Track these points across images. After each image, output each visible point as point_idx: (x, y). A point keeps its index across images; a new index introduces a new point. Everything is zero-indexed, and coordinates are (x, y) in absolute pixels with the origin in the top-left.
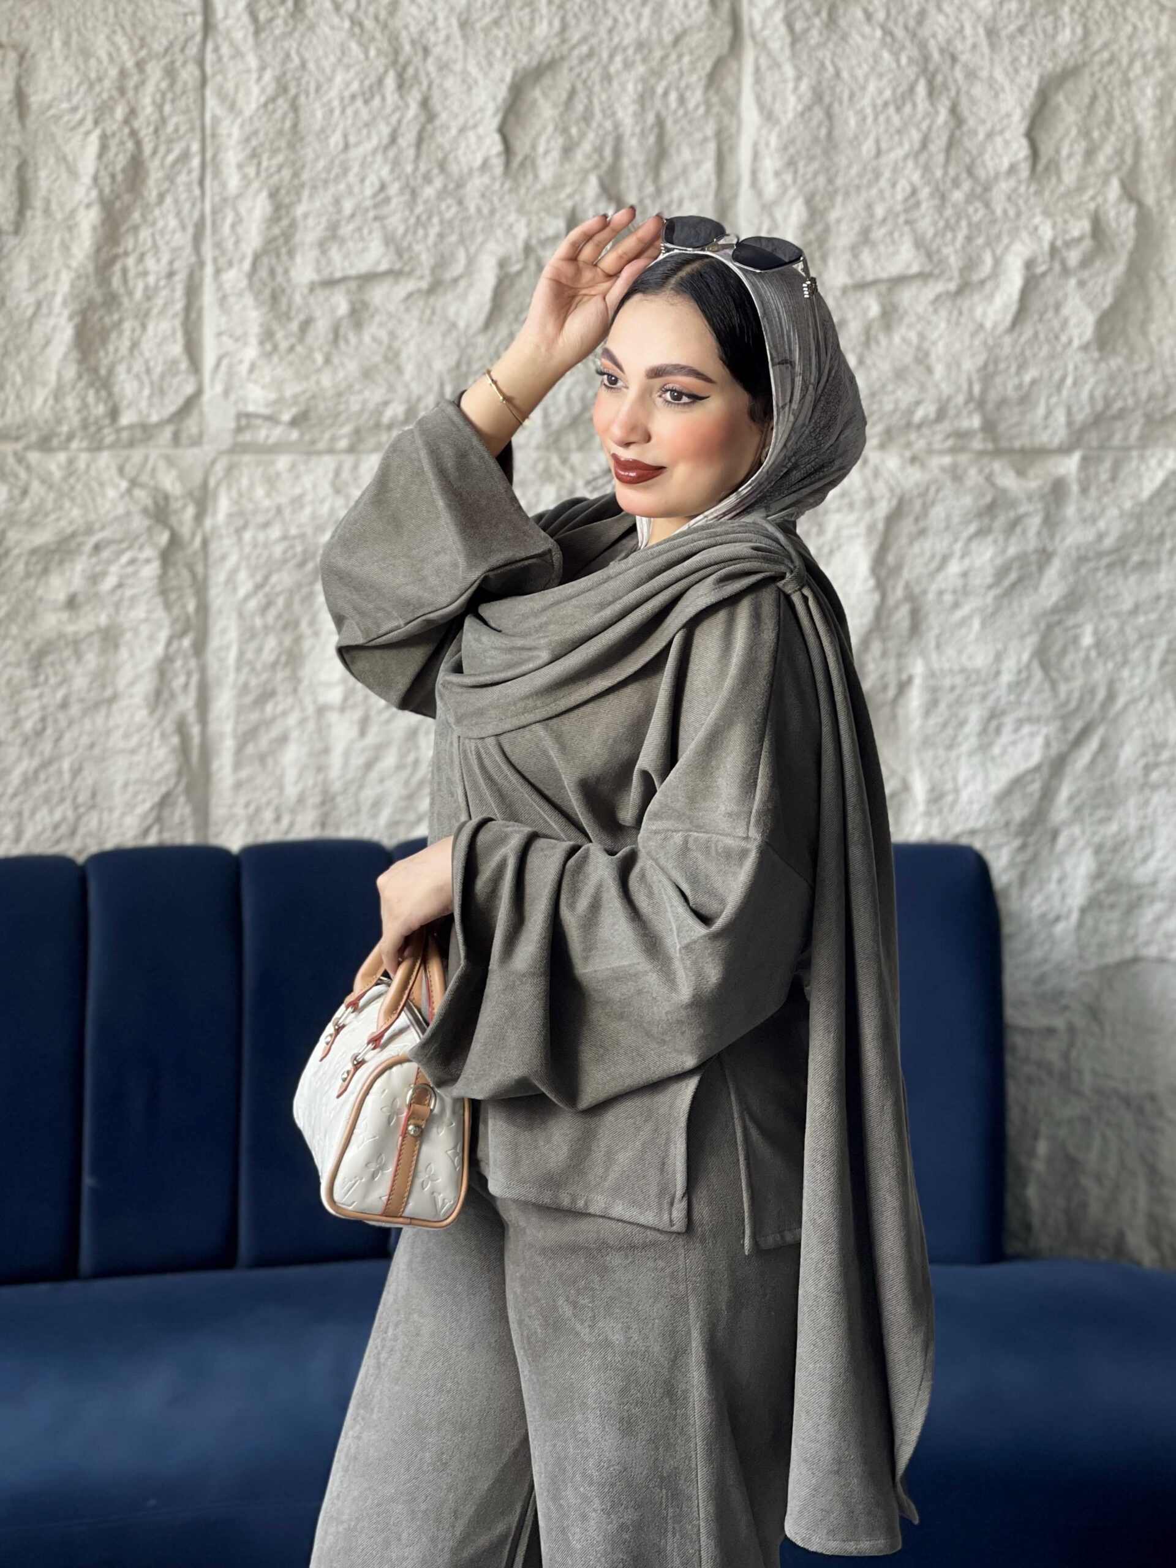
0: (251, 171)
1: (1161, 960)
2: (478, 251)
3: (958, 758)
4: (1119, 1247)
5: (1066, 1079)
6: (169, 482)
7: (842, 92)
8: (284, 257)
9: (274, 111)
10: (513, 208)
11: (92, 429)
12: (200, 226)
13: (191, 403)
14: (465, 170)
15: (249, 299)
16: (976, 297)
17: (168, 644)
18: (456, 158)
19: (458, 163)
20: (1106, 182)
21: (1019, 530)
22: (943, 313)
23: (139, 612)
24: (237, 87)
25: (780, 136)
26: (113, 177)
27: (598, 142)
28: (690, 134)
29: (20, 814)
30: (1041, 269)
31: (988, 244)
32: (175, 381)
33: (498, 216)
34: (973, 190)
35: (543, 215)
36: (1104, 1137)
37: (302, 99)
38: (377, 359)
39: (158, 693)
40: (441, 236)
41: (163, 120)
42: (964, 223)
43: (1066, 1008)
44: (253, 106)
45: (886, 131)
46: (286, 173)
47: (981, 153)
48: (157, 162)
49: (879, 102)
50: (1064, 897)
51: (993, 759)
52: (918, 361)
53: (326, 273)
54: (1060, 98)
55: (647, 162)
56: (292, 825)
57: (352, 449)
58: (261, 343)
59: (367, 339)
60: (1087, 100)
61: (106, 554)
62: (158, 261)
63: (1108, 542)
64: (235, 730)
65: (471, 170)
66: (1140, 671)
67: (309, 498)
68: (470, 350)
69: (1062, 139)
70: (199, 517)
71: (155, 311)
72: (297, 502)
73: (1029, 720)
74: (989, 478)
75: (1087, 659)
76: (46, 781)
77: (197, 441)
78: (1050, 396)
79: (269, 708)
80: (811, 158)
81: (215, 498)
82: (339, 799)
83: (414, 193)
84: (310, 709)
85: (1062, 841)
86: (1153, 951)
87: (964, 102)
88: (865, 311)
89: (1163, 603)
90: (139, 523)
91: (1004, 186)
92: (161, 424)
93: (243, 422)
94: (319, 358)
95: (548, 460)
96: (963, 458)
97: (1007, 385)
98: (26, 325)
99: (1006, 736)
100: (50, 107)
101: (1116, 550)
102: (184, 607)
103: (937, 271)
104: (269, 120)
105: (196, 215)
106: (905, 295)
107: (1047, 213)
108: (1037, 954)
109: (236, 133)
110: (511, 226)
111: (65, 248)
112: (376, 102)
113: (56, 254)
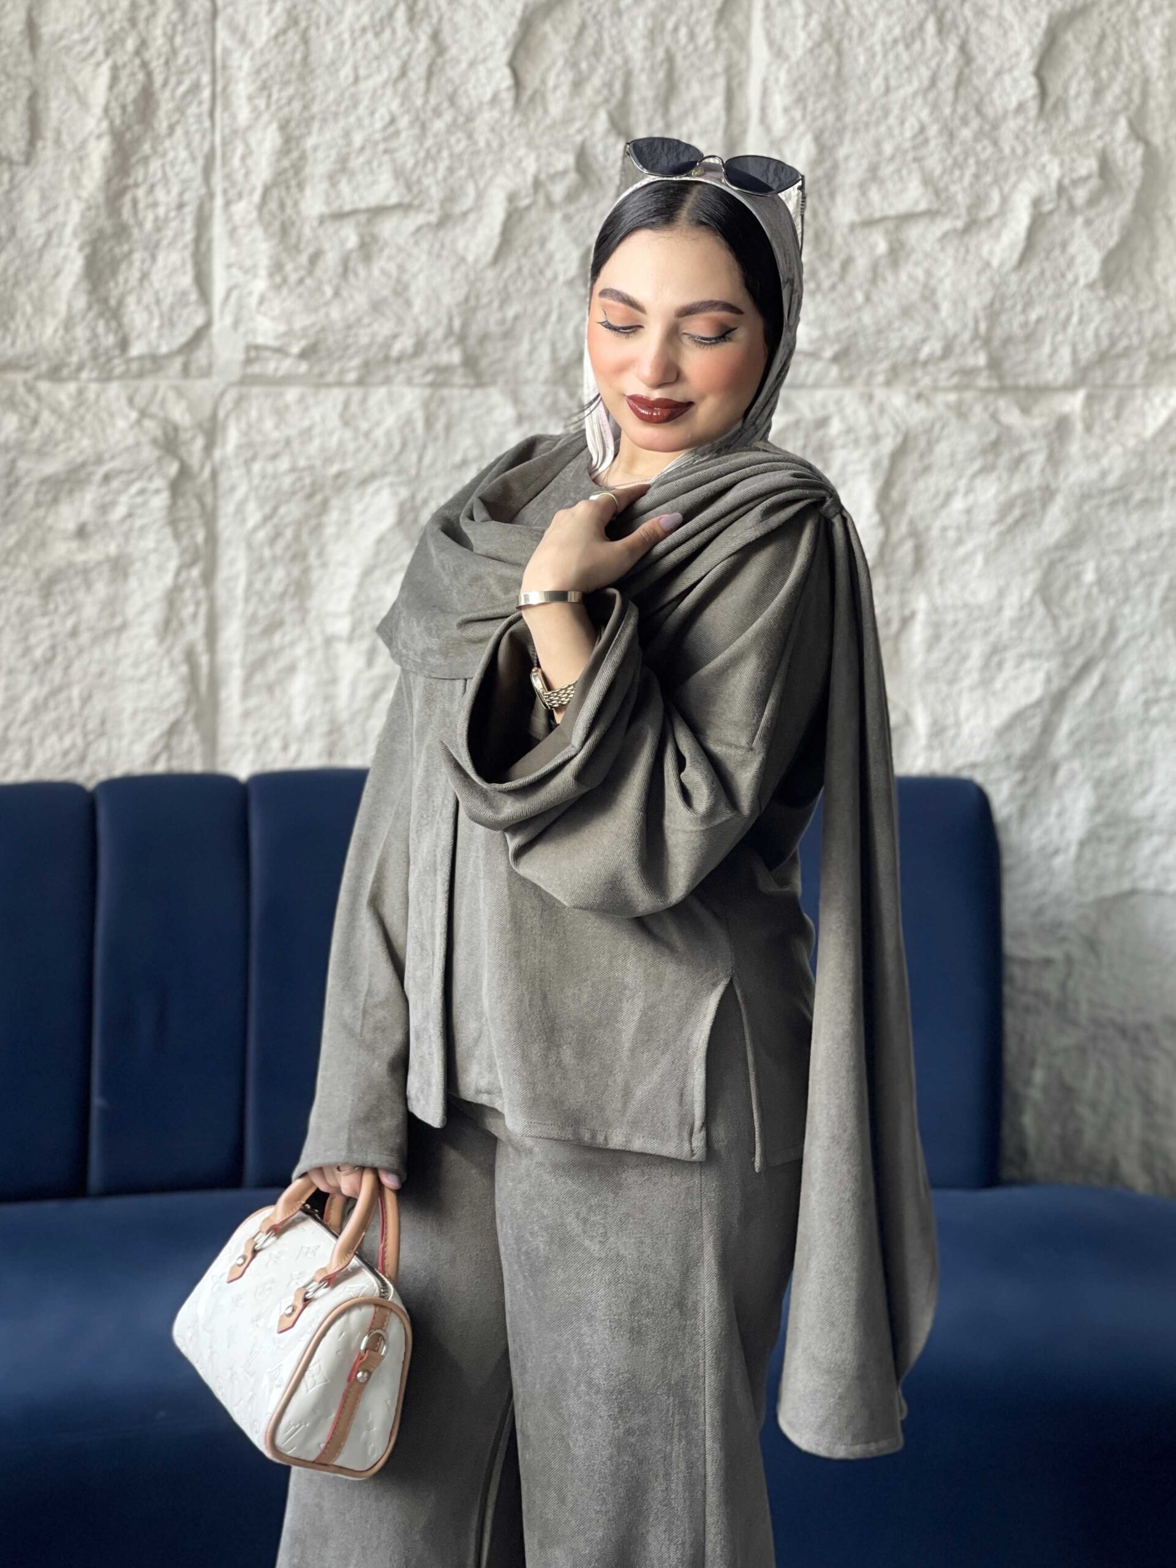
0: (261, 103)
1: (1159, 893)
2: (487, 185)
3: (960, 693)
4: (1114, 1174)
5: (1063, 1009)
6: (179, 413)
7: (851, 29)
8: (294, 190)
9: (284, 43)
10: (522, 142)
11: (102, 359)
12: (210, 158)
13: (200, 334)
14: (475, 104)
15: (258, 232)
16: (984, 235)
17: (178, 574)
18: (466, 91)
19: (469, 97)
20: (1113, 122)
21: (1023, 467)
22: (950, 251)
23: (149, 542)
24: (248, 18)
25: (789, 71)
26: (124, 108)
27: (608, 77)
28: (699, 70)
29: (29, 740)
30: (1047, 207)
31: (996, 181)
32: (185, 313)
33: (507, 152)
34: (981, 128)
35: (552, 149)
36: (1100, 1067)
37: (313, 32)
38: (386, 292)
39: (167, 623)
40: (451, 170)
41: (174, 52)
42: (972, 161)
43: (1063, 939)
44: (264, 38)
45: (895, 68)
46: (297, 105)
47: (989, 92)
48: (167, 94)
49: (889, 39)
50: (1063, 831)
51: (994, 694)
52: (925, 298)
53: (335, 206)
54: (1069, 37)
55: (656, 97)
56: (299, 754)
57: (360, 382)
58: (271, 275)
59: (376, 272)
60: (1095, 40)
61: (115, 484)
62: (168, 192)
63: (1112, 480)
64: (243, 658)
65: (481, 104)
66: (1141, 608)
67: (317, 430)
68: (479, 285)
69: (1070, 78)
70: (209, 448)
71: (165, 243)
72: (306, 434)
73: (1032, 655)
74: (994, 417)
75: (1089, 596)
76: (56, 708)
77: (206, 372)
78: (1055, 334)
79: (277, 638)
80: (820, 95)
81: (224, 428)
82: (346, 729)
83: (424, 127)
84: (318, 640)
85: (1062, 775)
86: (1150, 884)
87: (973, 41)
88: (872, 248)
89: (1165, 540)
90: (148, 453)
91: (1012, 124)
92: (170, 356)
93: (253, 354)
94: (329, 291)
95: (556, 394)
96: (969, 395)
97: (1013, 323)
98: (36, 256)
99: (1008, 670)
100: (61, 38)
101: (1120, 488)
102: (193, 537)
103: (944, 209)
104: (279, 52)
105: (206, 147)
106: (913, 233)
107: (1054, 151)
108: (1037, 885)
109: (246, 64)
110: (520, 160)
111: (76, 179)
112: (387, 35)
113: (66, 184)
